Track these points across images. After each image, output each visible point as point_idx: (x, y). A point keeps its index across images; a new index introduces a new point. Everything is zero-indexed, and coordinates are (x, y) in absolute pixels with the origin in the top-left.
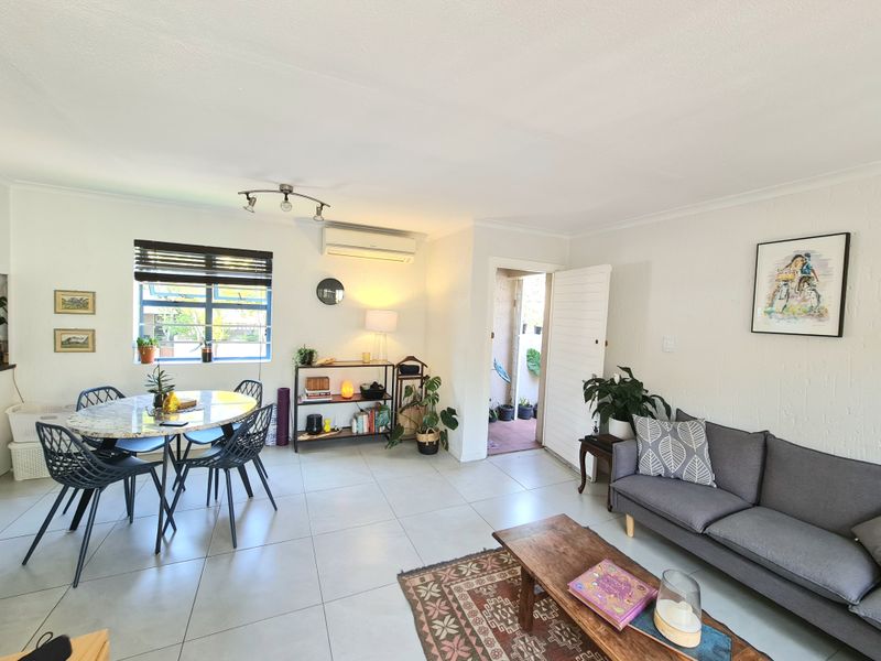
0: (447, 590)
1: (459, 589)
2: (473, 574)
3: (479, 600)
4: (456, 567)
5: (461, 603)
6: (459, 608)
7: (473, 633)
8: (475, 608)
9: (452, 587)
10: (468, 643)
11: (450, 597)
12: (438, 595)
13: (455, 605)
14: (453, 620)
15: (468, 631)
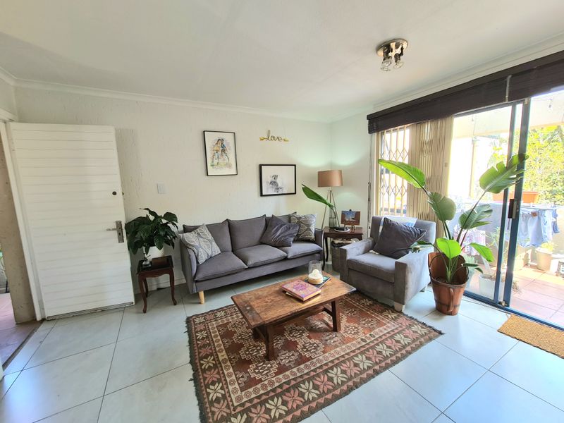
0: (239, 409)
1: (239, 398)
2: (222, 388)
3: (251, 383)
4: (211, 403)
5: (253, 396)
6: (258, 397)
7: (280, 386)
8: (259, 386)
9: (236, 404)
10: (288, 390)
11: (248, 405)
12: (245, 416)
13: (256, 401)
14: (270, 402)
15: (279, 390)
